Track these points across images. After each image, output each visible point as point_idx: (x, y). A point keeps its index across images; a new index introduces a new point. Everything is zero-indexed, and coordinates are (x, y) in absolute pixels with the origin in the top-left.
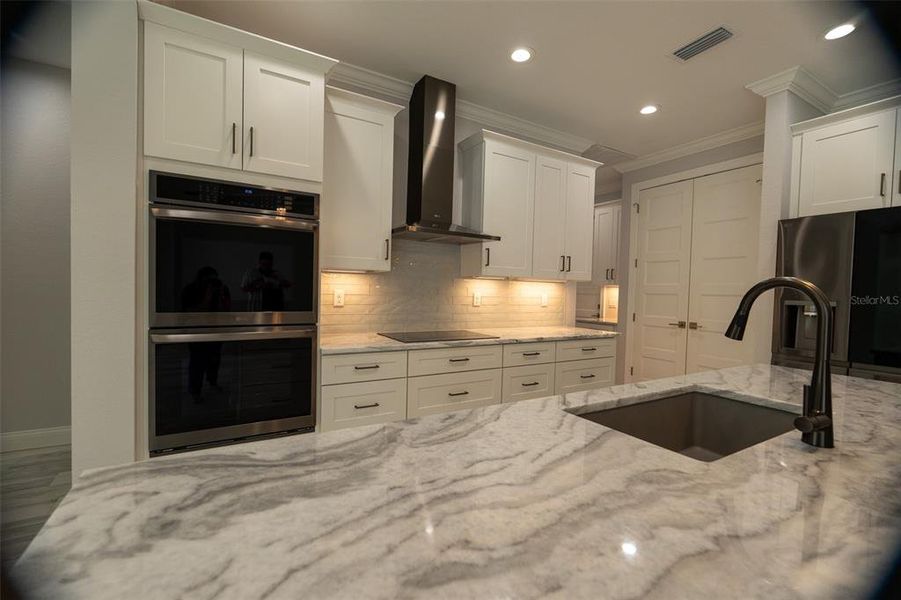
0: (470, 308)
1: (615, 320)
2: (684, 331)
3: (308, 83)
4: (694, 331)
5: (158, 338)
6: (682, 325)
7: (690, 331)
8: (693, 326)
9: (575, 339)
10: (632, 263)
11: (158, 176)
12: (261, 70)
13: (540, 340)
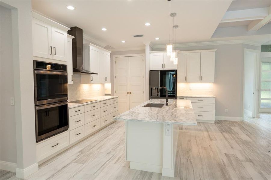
0: (84, 93)
1: (110, 93)
2: (128, 94)
3: (64, 34)
4: (131, 94)
5: (37, 108)
6: (128, 93)
7: (130, 94)
8: (131, 93)
9: (112, 99)
10: (114, 77)
11: (36, 62)
12: (55, 31)
13: (107, 100)
